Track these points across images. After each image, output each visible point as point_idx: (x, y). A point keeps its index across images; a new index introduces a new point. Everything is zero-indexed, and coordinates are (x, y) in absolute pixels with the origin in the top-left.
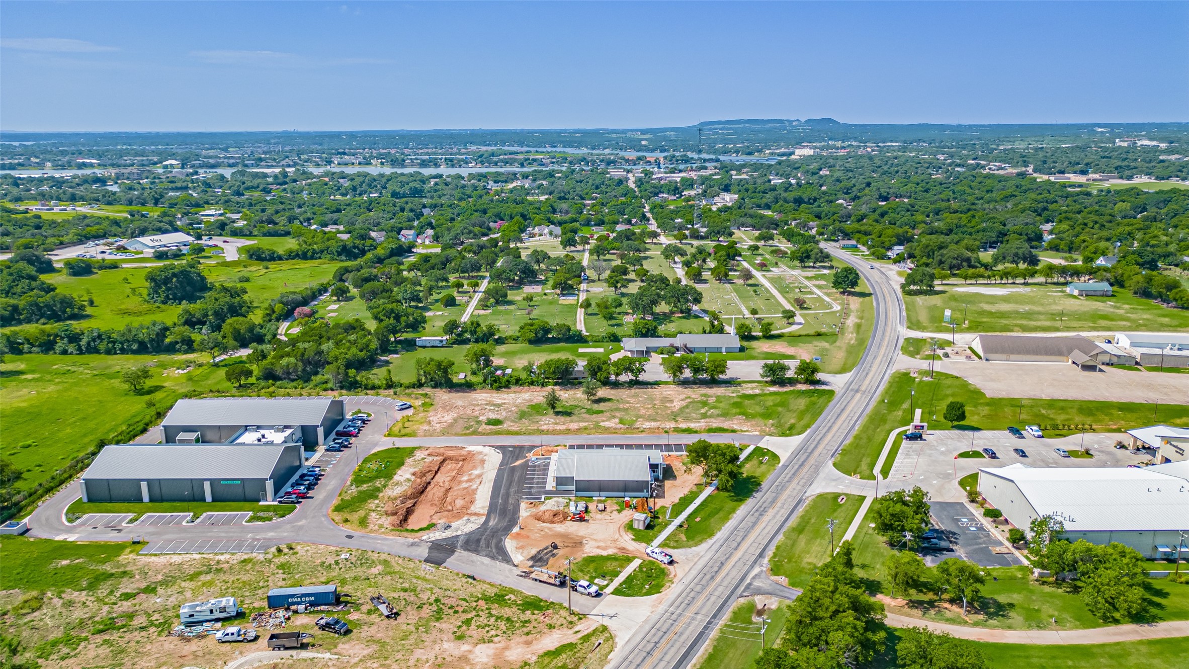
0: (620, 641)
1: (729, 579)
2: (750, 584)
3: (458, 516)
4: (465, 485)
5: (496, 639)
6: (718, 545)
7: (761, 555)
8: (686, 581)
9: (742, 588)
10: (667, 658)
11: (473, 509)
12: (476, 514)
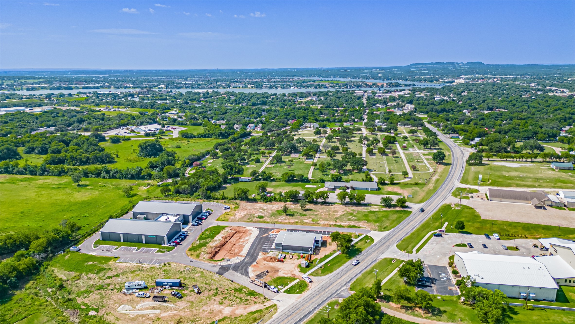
0: (279, 311)
1: (331, 290)
2: (339, 293)
3: (234, 256)
4: (241, 243)
5: (234, 305)
6: (333, 276)
7: (349, 282)
8: (314, 290)
9: (335, 294)
10: (295, 319)
11: (241, 254)
12: (241, 256)
